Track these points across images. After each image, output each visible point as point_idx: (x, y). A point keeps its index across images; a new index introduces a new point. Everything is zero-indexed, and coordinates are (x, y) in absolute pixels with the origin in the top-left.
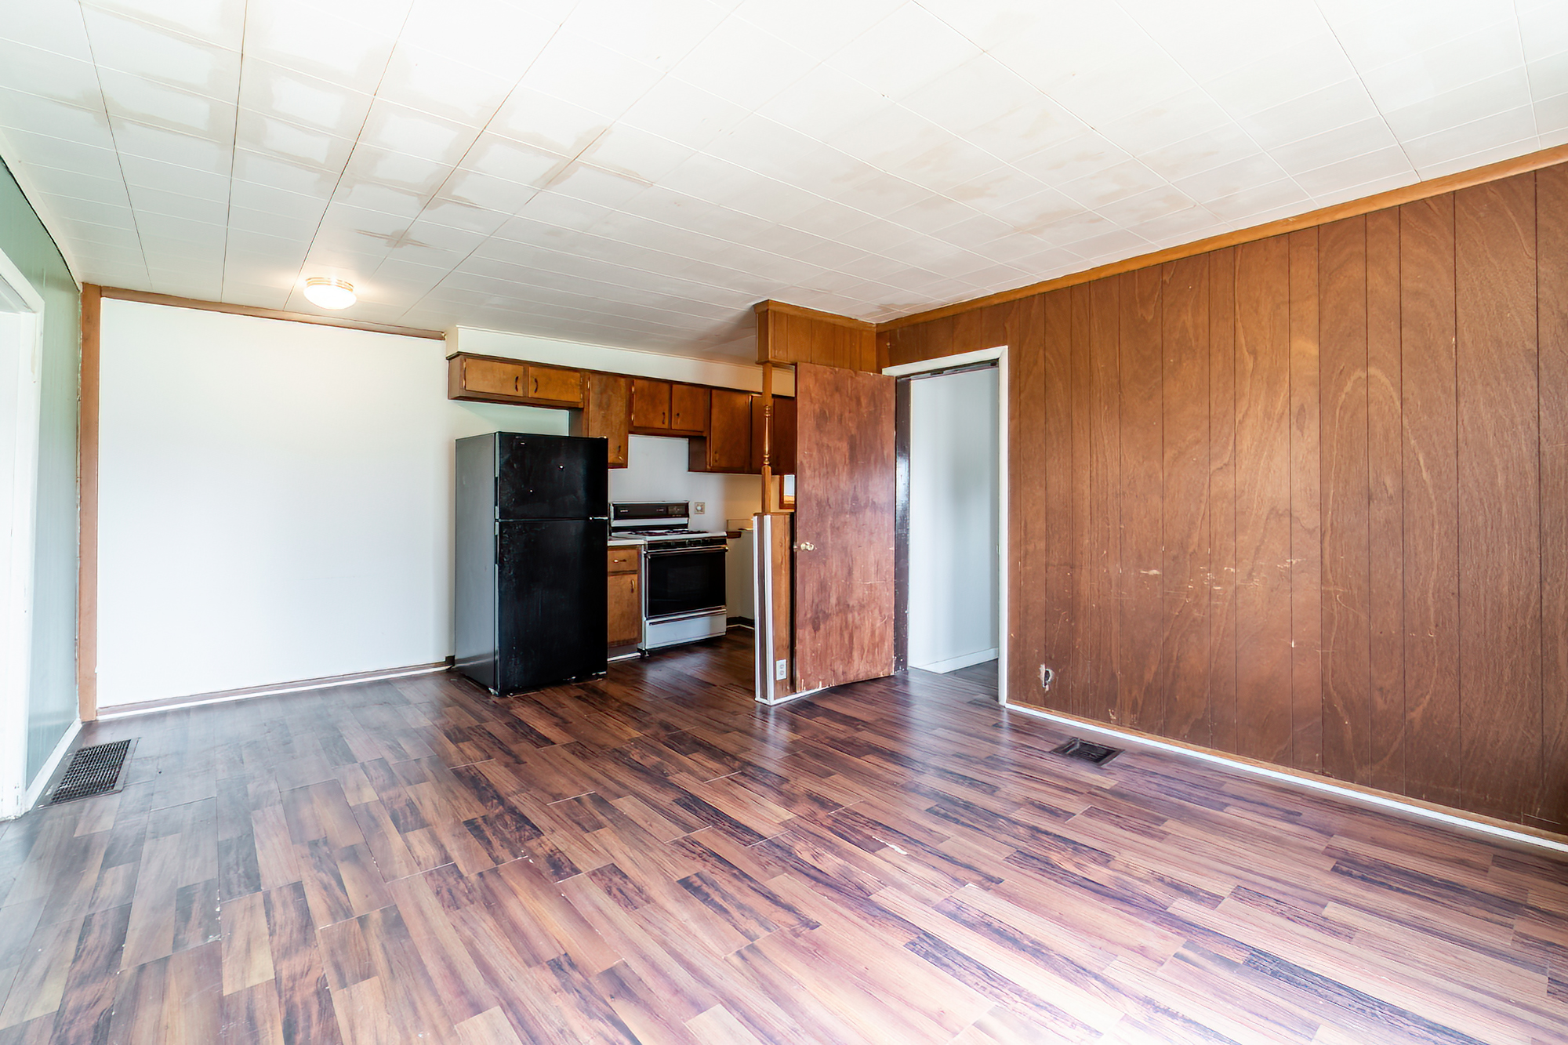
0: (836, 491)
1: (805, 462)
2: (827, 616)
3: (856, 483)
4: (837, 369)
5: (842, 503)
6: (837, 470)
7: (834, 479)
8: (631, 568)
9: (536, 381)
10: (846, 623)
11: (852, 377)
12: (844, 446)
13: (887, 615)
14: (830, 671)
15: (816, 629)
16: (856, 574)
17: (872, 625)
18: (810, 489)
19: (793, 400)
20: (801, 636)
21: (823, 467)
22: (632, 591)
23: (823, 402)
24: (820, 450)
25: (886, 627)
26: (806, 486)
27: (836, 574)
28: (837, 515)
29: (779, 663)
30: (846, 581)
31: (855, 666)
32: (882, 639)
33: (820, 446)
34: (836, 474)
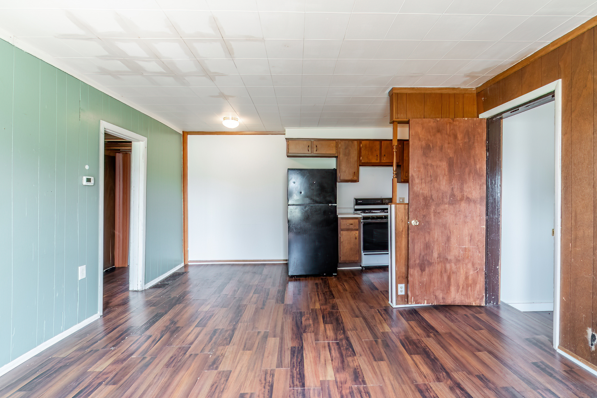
0: (438, 191)
1: (414, 175)
2: (430, 264)
3: (453, 186)
4: (438, 119)
5: (442, 198)
6: (438, 179)
7: (436, 184)
8: (355, 228)
9: (316, 146)
10: (445, 269)
11: (450, 123)
12: (444, 165)
13: (479, 267)
14: (432, 296)
15: (422, 270)
16: (453, 240)
17: (466, 273)
18: (419, 189)
19: (408, 140)
20: (412, 273)
21: (428, 177)
22: (356, 239)
23: (428, 139)
24: (426, 168)
25: (478, 275)
26: (415, 188)
27: (437, 239)
28: (438, 205)
29: (400, 286)
30: (445, 244)
31: (452, 295)
32: (475, 282)
33: (426, 165)
34: (438, 181)
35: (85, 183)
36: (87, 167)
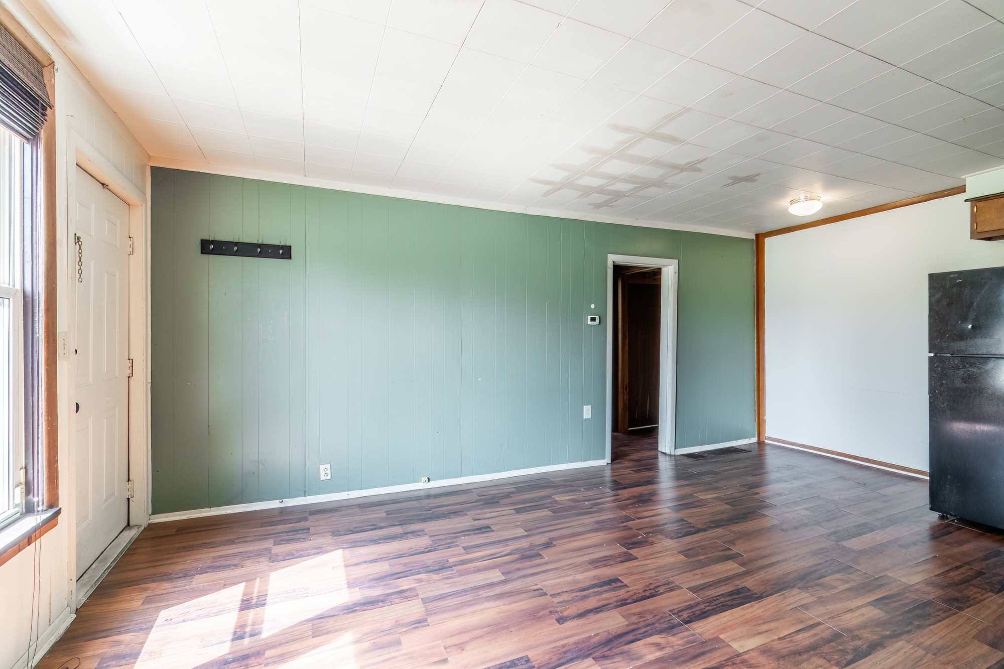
35: (589, 322)
36: (593, 306)
